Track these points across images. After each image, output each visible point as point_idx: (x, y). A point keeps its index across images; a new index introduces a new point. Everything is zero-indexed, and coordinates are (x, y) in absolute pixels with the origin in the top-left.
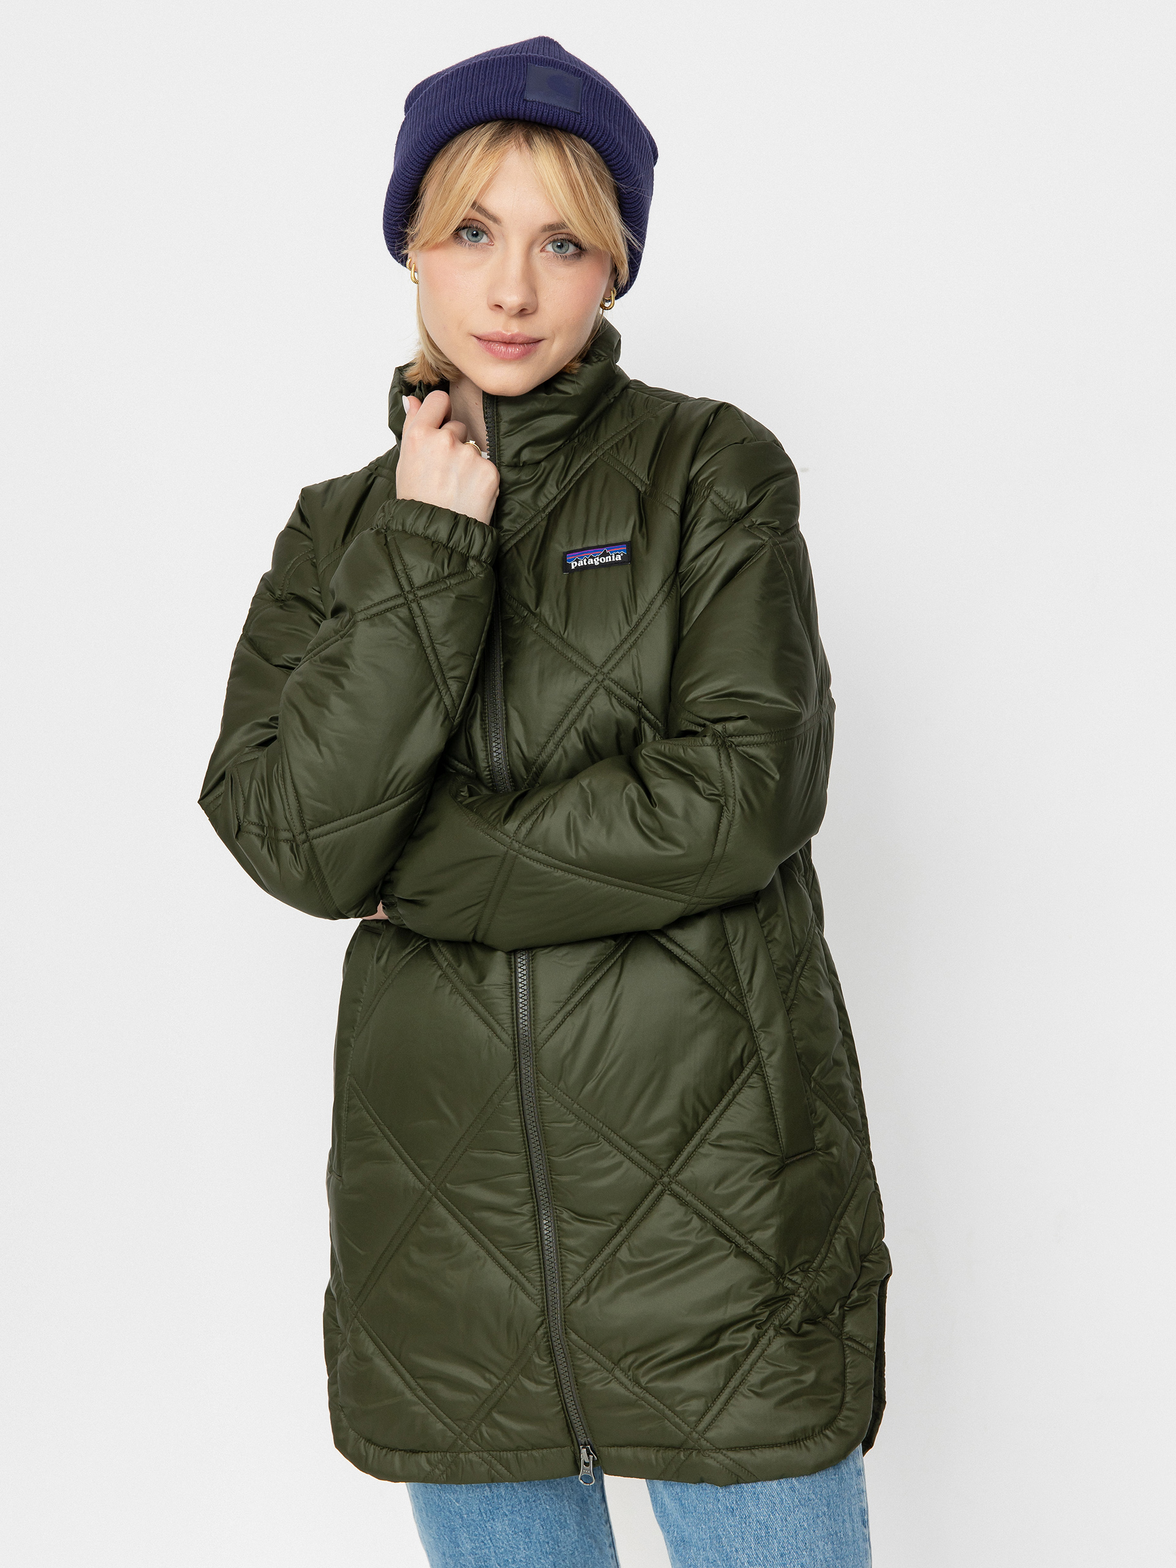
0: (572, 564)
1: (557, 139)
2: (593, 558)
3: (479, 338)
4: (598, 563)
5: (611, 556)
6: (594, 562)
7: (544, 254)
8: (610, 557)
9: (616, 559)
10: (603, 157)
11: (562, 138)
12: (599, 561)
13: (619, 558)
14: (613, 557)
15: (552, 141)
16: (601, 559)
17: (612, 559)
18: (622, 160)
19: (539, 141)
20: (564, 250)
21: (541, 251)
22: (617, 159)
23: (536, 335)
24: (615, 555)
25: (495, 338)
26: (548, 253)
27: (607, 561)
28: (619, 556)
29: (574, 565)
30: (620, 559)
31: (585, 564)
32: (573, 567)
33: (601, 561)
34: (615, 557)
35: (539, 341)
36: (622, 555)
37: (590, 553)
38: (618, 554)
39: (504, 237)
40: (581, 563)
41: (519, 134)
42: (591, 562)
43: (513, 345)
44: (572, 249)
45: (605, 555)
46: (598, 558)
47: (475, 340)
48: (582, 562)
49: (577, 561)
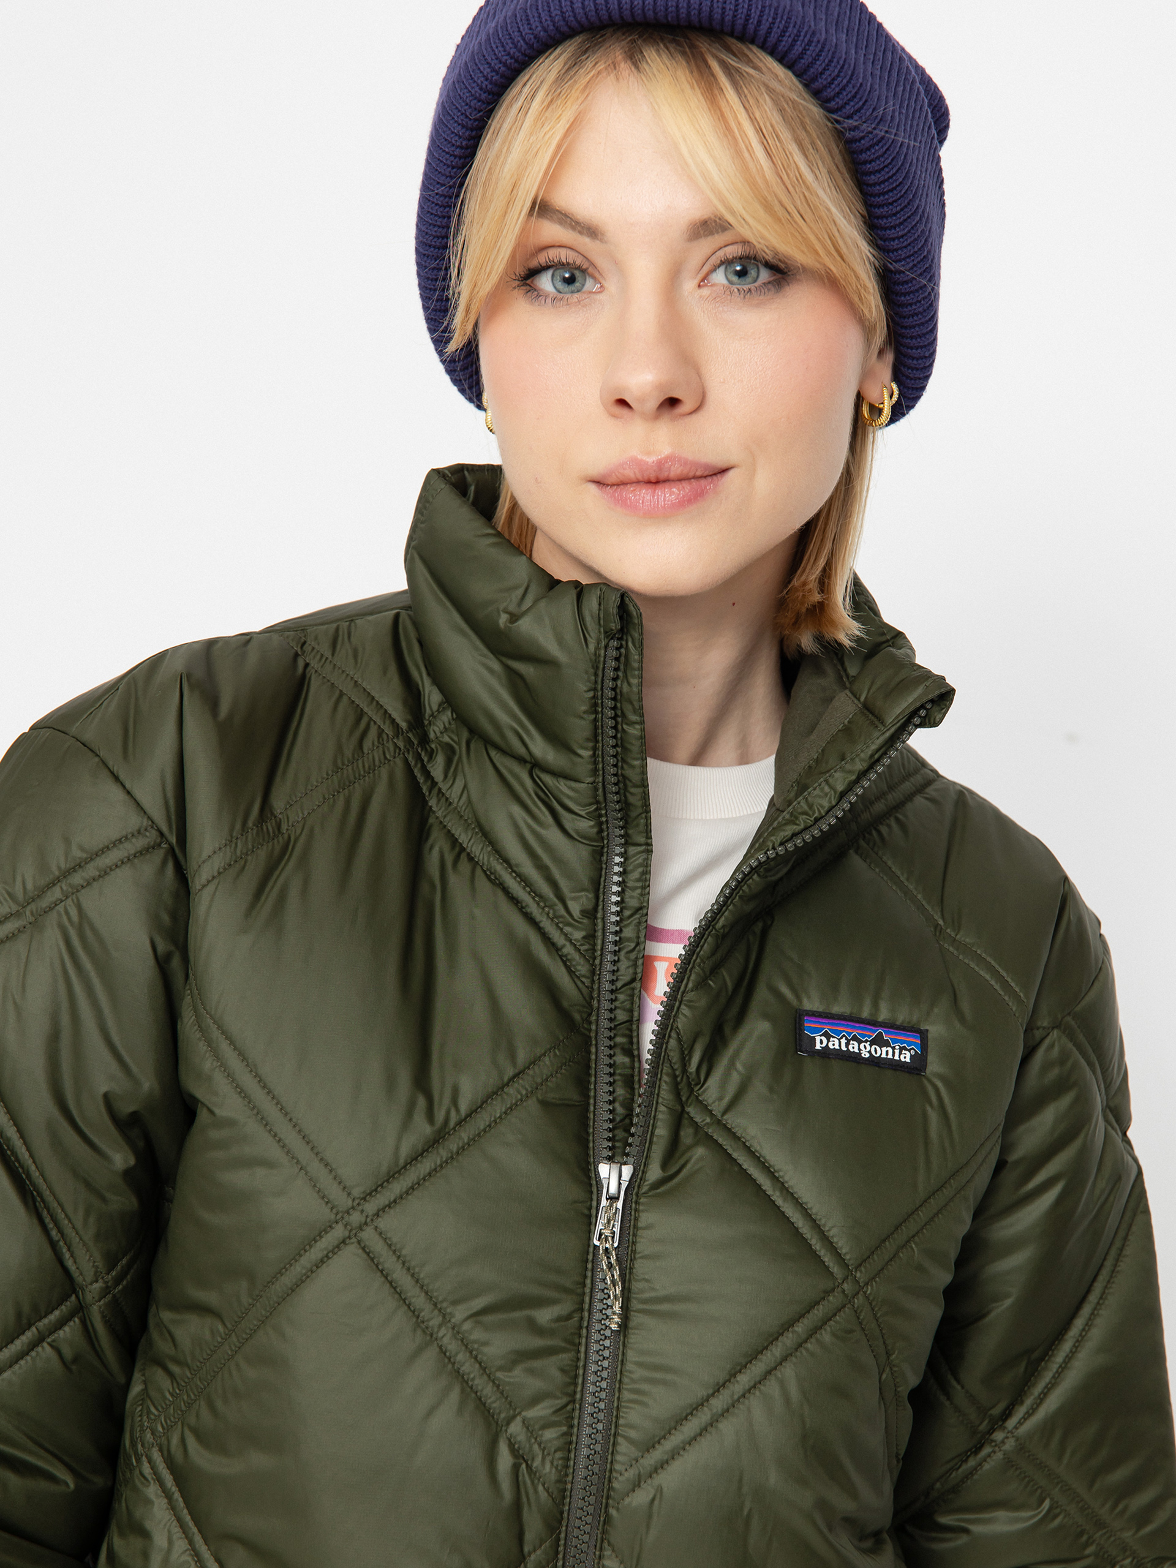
0: (818, 1039)
1: (692, 47)
2: (860, 1042)
3: (599, 482)
4: (868, 1055)
5: (894, 1048)
6: (859, 1049)
7: (705, 292)
8: (890, 1050)
9: (902, 1057)
10: (798, 75)
11: (703, 45)
12: (870, 1052)
13: (906, 1057)
14: (897, 1052)
15: (684, 53)
16: (873, 1047)
17: (893, 1055)
18: (838, 76)
19: (656, 59)
20: (749, 279)
21: (699, 286)
22: (828, 73)
23: (714, 457)
24: (901, 1049)
25: (630, 473)
26: (714, 288)
27: (884, 1055)
28: (907, 1052)
29: (821, 1042)
30: (908, 1060)
31: (844, 1048)
32: (818, 1046)
33: (873, 1053)
34: (900, 1053)
35: (724, 471)
36: (913, 1052)
37: (854, 1028)
38: (905, 1048)
39: (618, 265)
40: (834, 1044)
41: (616, 51)
42: (854, 1047)
43: (667, 485)
44: (765, 275)
45: (879, 1041)
46: (867, 1045)
47: (593, 488)
48: (837, 1042)
49: (827, 1036)
